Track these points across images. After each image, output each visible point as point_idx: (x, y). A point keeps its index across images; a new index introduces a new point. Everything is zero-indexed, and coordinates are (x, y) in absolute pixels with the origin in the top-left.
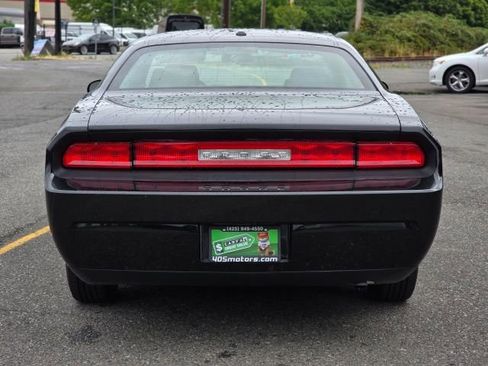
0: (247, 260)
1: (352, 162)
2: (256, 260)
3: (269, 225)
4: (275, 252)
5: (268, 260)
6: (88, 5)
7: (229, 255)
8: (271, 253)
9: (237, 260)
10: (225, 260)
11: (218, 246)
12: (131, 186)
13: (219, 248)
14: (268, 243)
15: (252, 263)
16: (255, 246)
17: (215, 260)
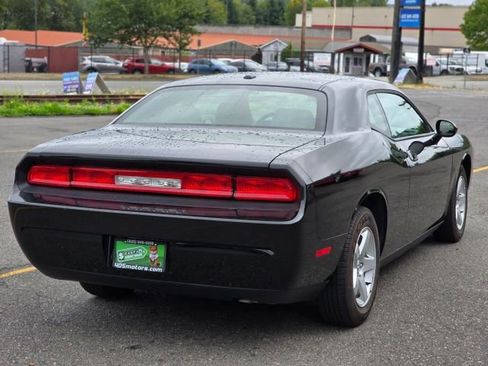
0: (140, 268)
1: (230, 194)
2: (146, 269)
3: (158, 241)
4: (161, 263)
5: (155, 270)
6: (483, 33)
7: (127, 263)
8: (158, 265)
9: (133, 268)
10: (124, 266)
11: (121, 254)
12: (73, 202)
13: (121, 256)
14: (157, 256)
15: (143, 271)
16: (147, 257)
17: (117, 265)
